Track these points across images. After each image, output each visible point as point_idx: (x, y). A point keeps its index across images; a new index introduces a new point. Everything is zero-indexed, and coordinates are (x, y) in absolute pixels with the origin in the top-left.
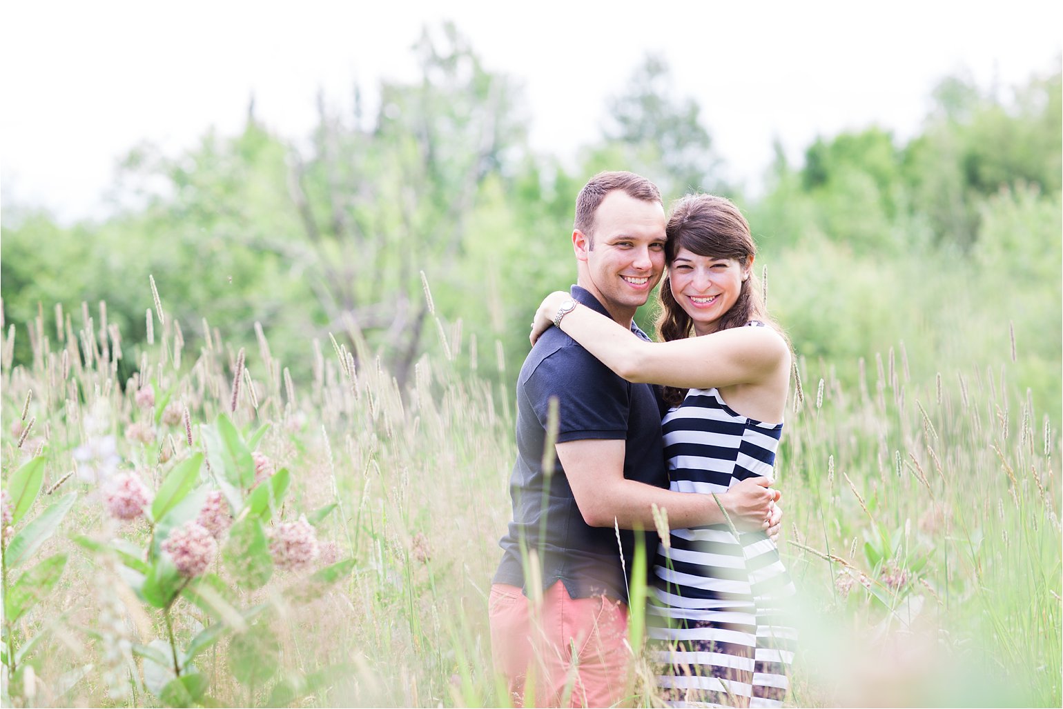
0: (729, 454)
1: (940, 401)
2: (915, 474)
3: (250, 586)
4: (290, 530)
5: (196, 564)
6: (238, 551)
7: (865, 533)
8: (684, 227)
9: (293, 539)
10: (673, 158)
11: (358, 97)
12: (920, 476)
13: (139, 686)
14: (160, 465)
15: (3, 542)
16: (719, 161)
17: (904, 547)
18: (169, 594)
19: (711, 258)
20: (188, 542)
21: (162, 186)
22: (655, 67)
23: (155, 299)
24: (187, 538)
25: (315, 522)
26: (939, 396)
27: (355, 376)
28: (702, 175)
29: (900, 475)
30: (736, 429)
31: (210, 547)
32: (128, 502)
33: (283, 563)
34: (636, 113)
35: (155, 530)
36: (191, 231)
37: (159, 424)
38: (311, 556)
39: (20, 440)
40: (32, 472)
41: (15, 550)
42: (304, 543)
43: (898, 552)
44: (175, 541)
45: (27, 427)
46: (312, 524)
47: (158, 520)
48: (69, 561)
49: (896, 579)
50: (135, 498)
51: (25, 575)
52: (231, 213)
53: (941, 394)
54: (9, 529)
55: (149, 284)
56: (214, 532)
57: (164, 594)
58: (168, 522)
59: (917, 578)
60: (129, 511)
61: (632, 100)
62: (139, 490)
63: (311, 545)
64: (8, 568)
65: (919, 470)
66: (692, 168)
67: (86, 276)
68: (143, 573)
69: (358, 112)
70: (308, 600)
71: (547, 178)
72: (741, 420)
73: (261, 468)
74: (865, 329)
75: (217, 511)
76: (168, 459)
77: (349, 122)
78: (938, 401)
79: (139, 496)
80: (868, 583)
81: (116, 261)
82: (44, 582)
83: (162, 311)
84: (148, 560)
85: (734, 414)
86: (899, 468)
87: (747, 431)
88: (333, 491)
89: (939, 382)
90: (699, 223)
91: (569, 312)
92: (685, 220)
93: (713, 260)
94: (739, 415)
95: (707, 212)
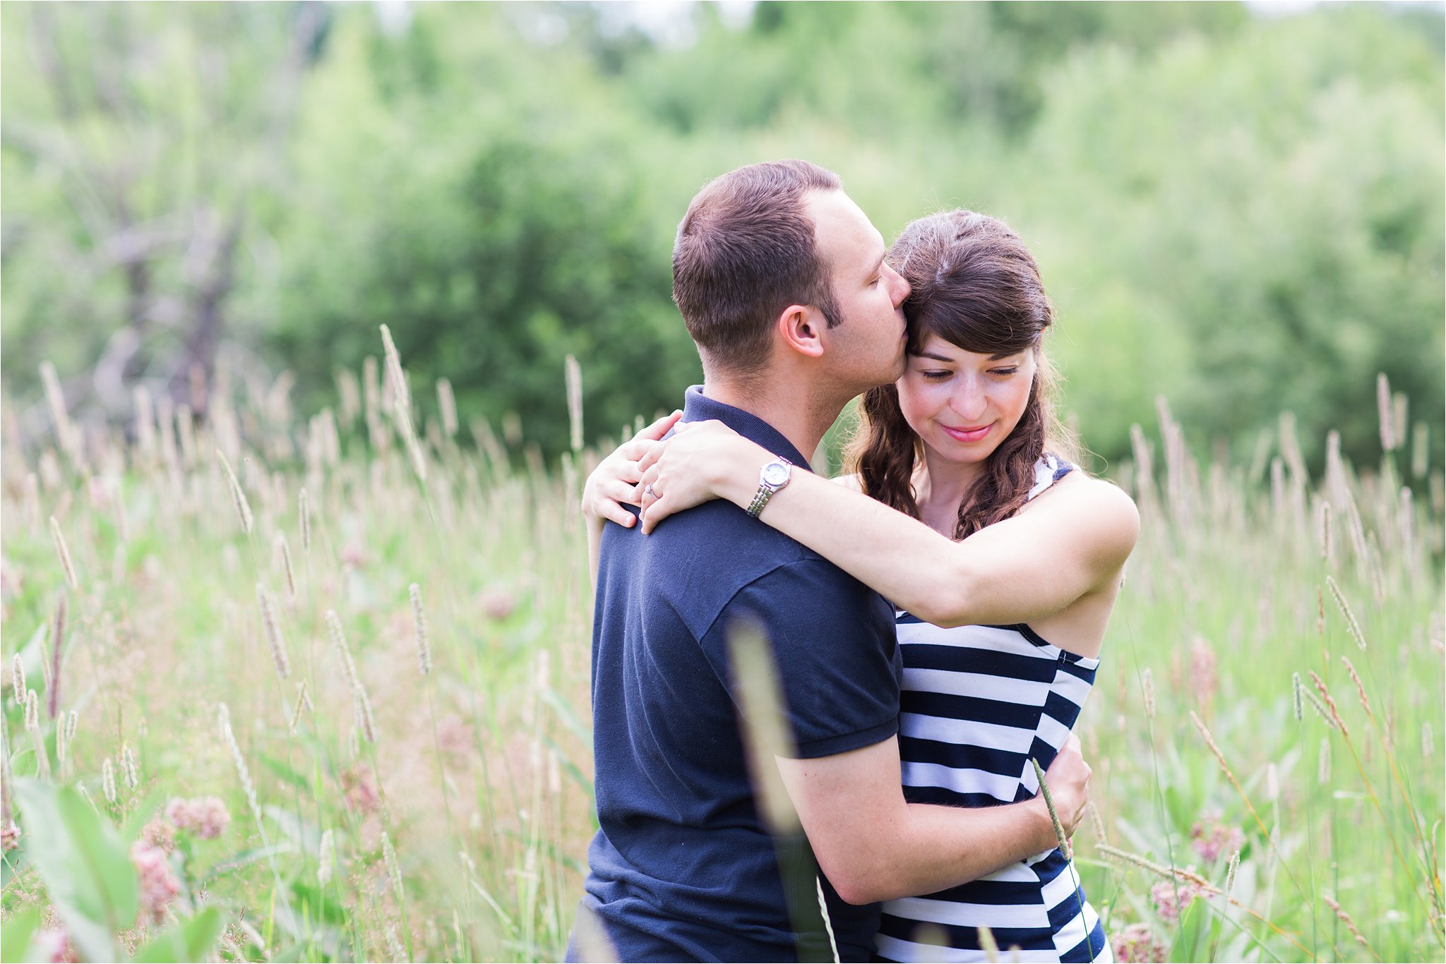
0: (1023, 716)
2: (1322, 711)
8: (937, 293)
12: (1330, 714)
19: (990, 356)
29: (1300, 718)
30: (1039, 671)
65: (1328, 702)
72: (1051, 653)
85: (1039, 642)
87: (1060, 674)
90: (971, 291)
91: (781, 487)
92: (939, 280)
93: (993, 359)
94: (1047, 644)
95: (983, 264)
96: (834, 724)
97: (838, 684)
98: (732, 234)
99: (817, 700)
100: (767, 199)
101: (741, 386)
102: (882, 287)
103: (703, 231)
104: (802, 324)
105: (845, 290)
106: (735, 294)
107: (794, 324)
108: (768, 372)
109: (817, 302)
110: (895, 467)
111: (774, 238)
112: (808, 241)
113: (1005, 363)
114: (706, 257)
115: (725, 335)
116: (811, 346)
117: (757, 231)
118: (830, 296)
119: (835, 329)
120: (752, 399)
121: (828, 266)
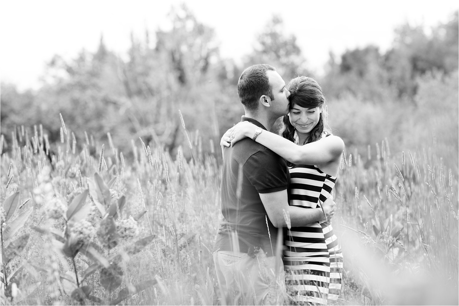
0: (318, 189)
1: (404, 163)
2: (395, 195)
3: (109, 247)
4: (126, 223)
5: (86, 238)
6: (104, 232)
7: (373, 221)
8: (296, 95)
9: (127, 227)
10: (284, 60)
11: (147, 35)
13: (62, 291)
14: (68, 195)
15: (1, 230)
16: (304, 61)
17: (390, 227)
18: (74, 251)
19: (308, 108)
20: (82, 229)
21: (63, 74)
22: (277, 21)
23: (62, 124)
24: (82, 227)
25: (137, 219)
26: (404, 162)
27: (151, 156)
28: (297, 67)
30: (322, 179)
31: (92, 231)
32: (56, 212)
33: (123, 237)
34: (269, 41)
35: (68, 224)
36: (77, 94)
37: (66, 177)
38: (136, 234)
39: (7, 185)
40: (14, 199)
41: (7, 233)
42: (132, 228)
43: (388, 229)
44: (77, 228)
45: (10, 179)
46: (135, 220)
47: (69, 219)
48: (30, 237)
49: (387, 241)
50: (59, 210)
51: (11, 244)
52: (94, 86)
53: (404, 160)
54: (4, 224)
55: (59, 117)
56: (93, 224)
57: (72, 251)
58: (73, 220)
59: (396, 240)
60: (57, 215)
61: (267, 35)
62: (61, 206)
63: (135, 229)
64: (3, 241)
65: (396, 194)
66: (293, 64)
67: (31, 113)
68: (63, 242)
69: (148, 42)
70: (134, 253)
71: (229, 69)
72: (324, 175)
73: (113, 196)
74: (368, 133)
75: (94, 215)
76: (71, 192)
77: (143, 46)
78: (403, 164)
79: (61, 209)
80: (375, 243)
81: (44, 107)
82: (19, 247)
83: (65, 129)
84: (65, 236)
85: (321, 172)
86: (388, 193)
87: (326, 180)
88: (143, 205)
89: (403, 155)
90: (302, 94)
91: (260, 134)
92: (296, 92)
93: (309, 109)
94: (323, 173)
95: (306, 88)
96: (271, 185)
97: (272, 176)
98: (250, 79)
99: (267, 180)
100: (258, 71)
101: (252, 113)
102: (284, 92)
103: (244, 78)
104: (265, 100)
105: (275, 92)
106: (251, 92)
107: (263, 99)
108: (258, 110)
109: (269, 95)
110: (290, 135)
111: (259, 80)
112: (267, 81)
113: (312, 110)
114: (245, 84)
115: (248, 101)
116: (267, 104)
117: (256, 78)
118: (272, 94)
119: (272, 101)
120: (255, 117)
121: (271, 87)
